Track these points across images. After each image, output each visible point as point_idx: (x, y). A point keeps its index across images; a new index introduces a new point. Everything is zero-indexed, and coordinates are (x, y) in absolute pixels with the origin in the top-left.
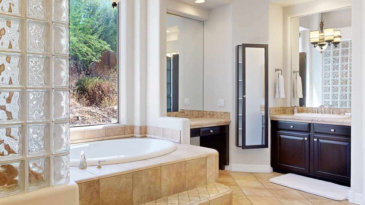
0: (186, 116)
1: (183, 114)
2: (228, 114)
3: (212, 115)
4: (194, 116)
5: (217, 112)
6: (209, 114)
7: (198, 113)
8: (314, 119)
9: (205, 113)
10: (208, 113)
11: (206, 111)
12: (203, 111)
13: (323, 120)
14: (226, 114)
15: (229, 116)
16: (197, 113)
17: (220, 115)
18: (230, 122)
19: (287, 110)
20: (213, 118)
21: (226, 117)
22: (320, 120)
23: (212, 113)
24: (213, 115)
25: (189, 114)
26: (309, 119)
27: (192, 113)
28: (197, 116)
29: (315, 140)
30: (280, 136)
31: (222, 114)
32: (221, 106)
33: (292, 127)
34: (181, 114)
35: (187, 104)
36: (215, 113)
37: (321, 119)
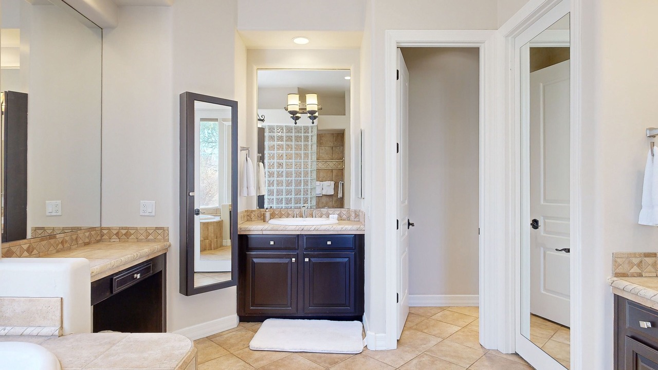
0: (60, 246)
1: (52, 241)
2: (164, 230)
3: (124, 235)
4: (80, 242)
5: (136, 229)
6: (118, 233)
7: (90, 235)
8: (305, 229)
9: (105, 232)
10: (115, 232)
11: (109, 229)
12: (102, 229)
13: (316, 229)
14: (160, 232)
15: (166, 235)
16: (87, 234)
17: (145, 234)
18: (170, 246)
19: (253, 215)
20: (127, 241)
21: (159, 237)
22: (313, 229)
23: (124, 232)
24: (127, 235)
25: (67, 238)
26: (298, 228)
27: (74, 237)
28: (87, 240)
29: (307, 260)
30: (252, 260)
31: (151, 232)
32: (146, 214)
33: (272, 243)
34: (45, 242)
35: (55, 214)
36: (132, 232)
37: (314, 227)
